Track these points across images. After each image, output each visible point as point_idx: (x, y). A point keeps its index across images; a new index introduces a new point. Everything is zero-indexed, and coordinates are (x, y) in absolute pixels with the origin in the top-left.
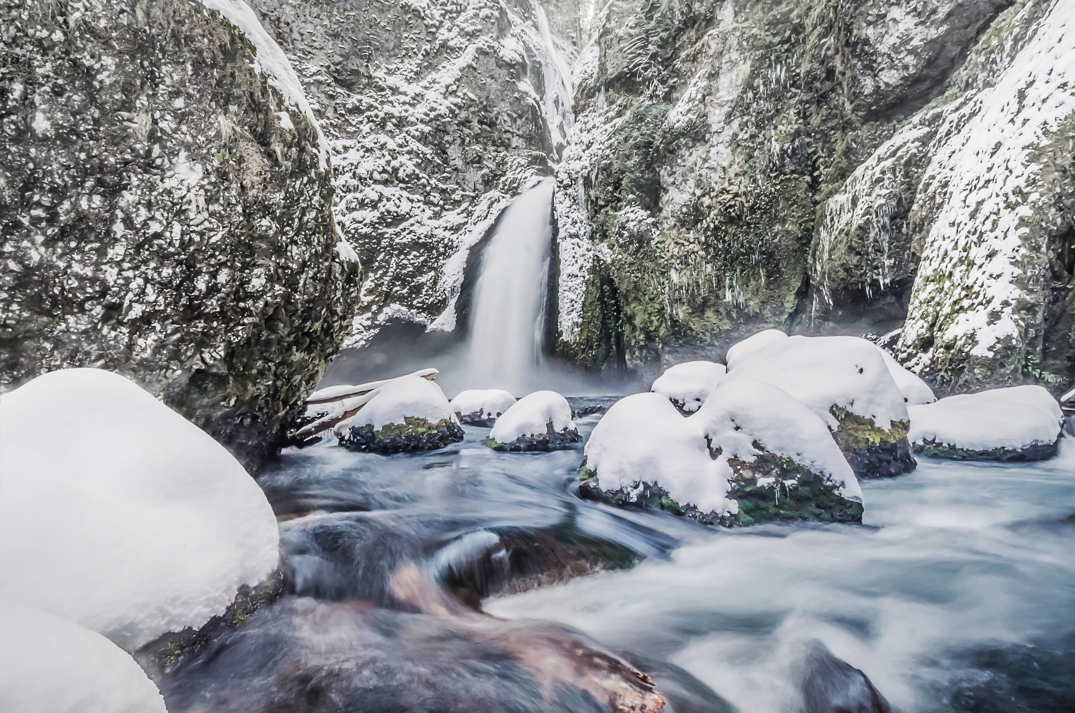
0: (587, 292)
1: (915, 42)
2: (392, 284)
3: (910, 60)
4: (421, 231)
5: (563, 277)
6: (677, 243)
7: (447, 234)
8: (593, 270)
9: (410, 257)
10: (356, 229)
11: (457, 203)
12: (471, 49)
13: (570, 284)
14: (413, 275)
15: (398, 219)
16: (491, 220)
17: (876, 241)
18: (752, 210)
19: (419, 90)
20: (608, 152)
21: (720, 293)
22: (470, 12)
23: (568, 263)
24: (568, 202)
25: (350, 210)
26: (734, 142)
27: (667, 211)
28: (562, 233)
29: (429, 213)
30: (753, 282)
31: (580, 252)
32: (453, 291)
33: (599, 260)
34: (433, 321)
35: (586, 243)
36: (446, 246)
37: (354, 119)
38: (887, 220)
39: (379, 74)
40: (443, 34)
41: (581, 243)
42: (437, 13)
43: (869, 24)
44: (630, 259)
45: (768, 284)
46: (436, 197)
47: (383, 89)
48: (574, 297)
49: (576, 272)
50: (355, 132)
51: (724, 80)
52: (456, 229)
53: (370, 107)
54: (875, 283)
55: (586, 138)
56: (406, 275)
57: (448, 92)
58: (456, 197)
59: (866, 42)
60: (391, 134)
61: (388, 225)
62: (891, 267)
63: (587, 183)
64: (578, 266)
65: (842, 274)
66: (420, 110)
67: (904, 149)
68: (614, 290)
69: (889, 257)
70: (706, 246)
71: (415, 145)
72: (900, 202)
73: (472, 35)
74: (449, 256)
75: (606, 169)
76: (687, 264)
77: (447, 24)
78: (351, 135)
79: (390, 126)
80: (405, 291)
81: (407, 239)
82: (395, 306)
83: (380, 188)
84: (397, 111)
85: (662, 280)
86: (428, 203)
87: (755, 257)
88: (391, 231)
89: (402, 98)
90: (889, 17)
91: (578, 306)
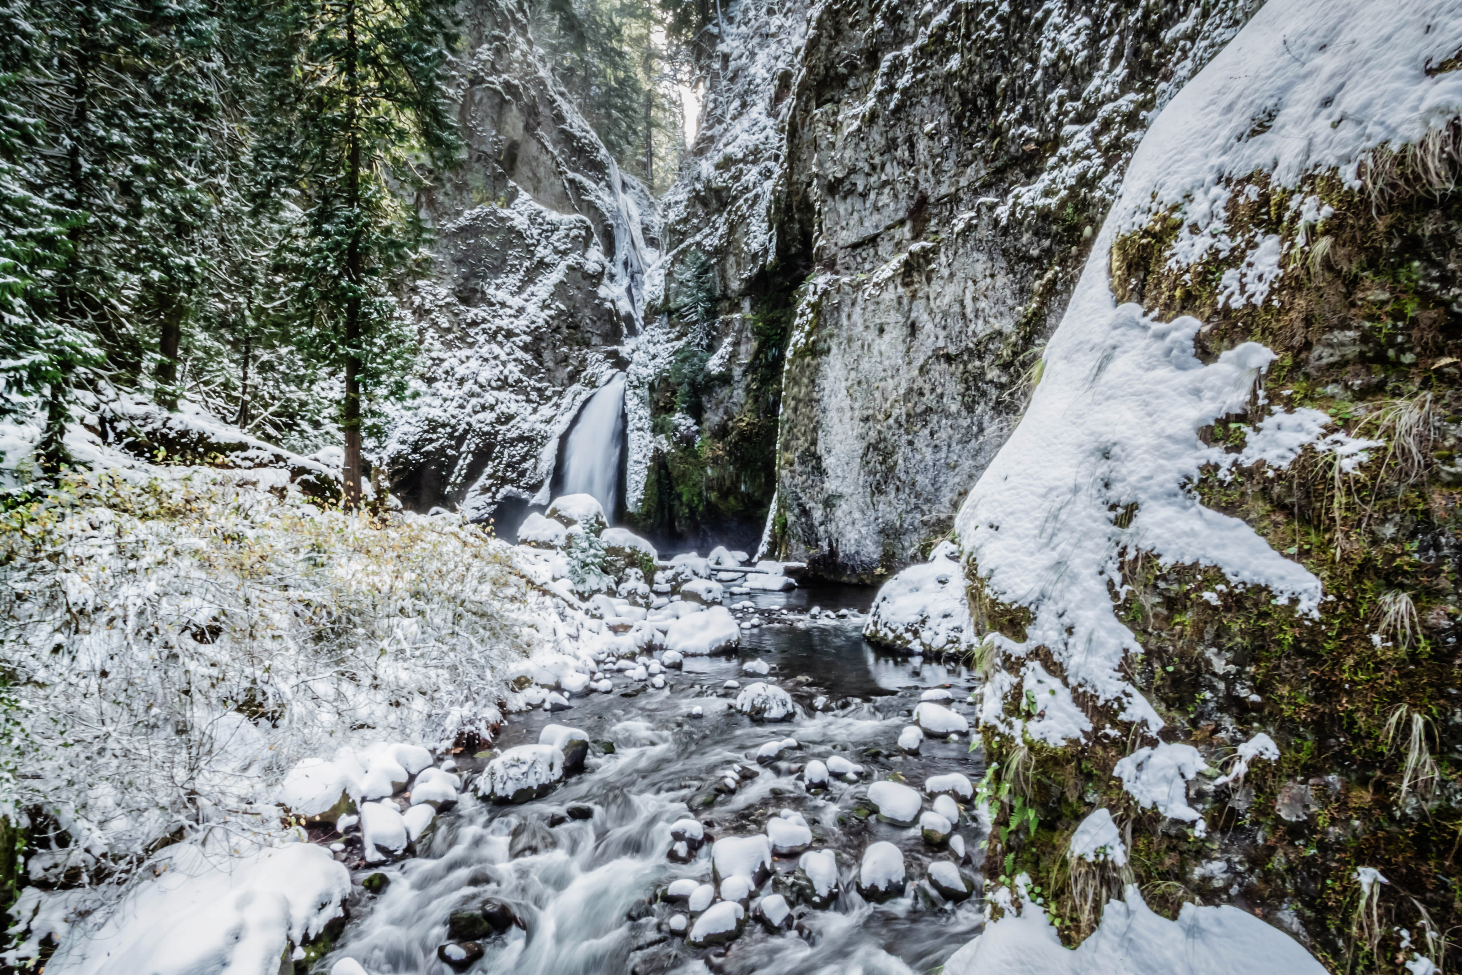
0: (649, 476)
2: (505, 470)
4: (525, 426)
5: (630, 463)
6: (711, 449)
7: (543, 426)
8: (653, 459)
9: (518, 448)
10: (480, 428)
11: (549, 398)
12: (562, 266)
13: (636, 469)
14: (519, 463)
15: (509, 418)
16: (574, 411)
19: (521, 303)
20: (668, 367)
21: (738, 485)
22: (562, 233)
23: (634, 451)
24: (636, 401)
25: (476, 412)
26: (748, 390)
28: (631, 426)
29: (530, 409)
31: (644, 442)
32: (548, 473)
33: (658, 450)
34: (533, 497)
35: (649, 436)
36: (542, 437)
37: (472, 331)
39: (490, 291)
40: (541, 252)
41: (645, 435)
42: (535, 232)
44: (680, 454)
46: (534, 396)
47: (492, 304)
48: (638, 479)
49: (641, 459)
50: (473, 342)
51: (743, 348)
52: (548, 422)
53: (484, 321)
55: (652, 350)
56: (516, 463)
57: (545, 306)
58: (548, 393)
60: (501, 345)
61: (503, 424)
63: (652, 388)
64: (642, 455)
66: (523, 322)
68: (668, 474)
71: (519, 354)
73: (564, 253)
74: (544, 446)
75: (666, 380)
76: (717, 464)
77: (544, 242)
78: (471, 345)
79: (500, 338)
80: (515, 475)
81: (514, 434)
82: (508, 487)
83: (495, 393)
84: (505, 323)
85: (701, 472)
86: (529, 401)
88: (504, 428)
89: (510, 311)
91: (641, 486)
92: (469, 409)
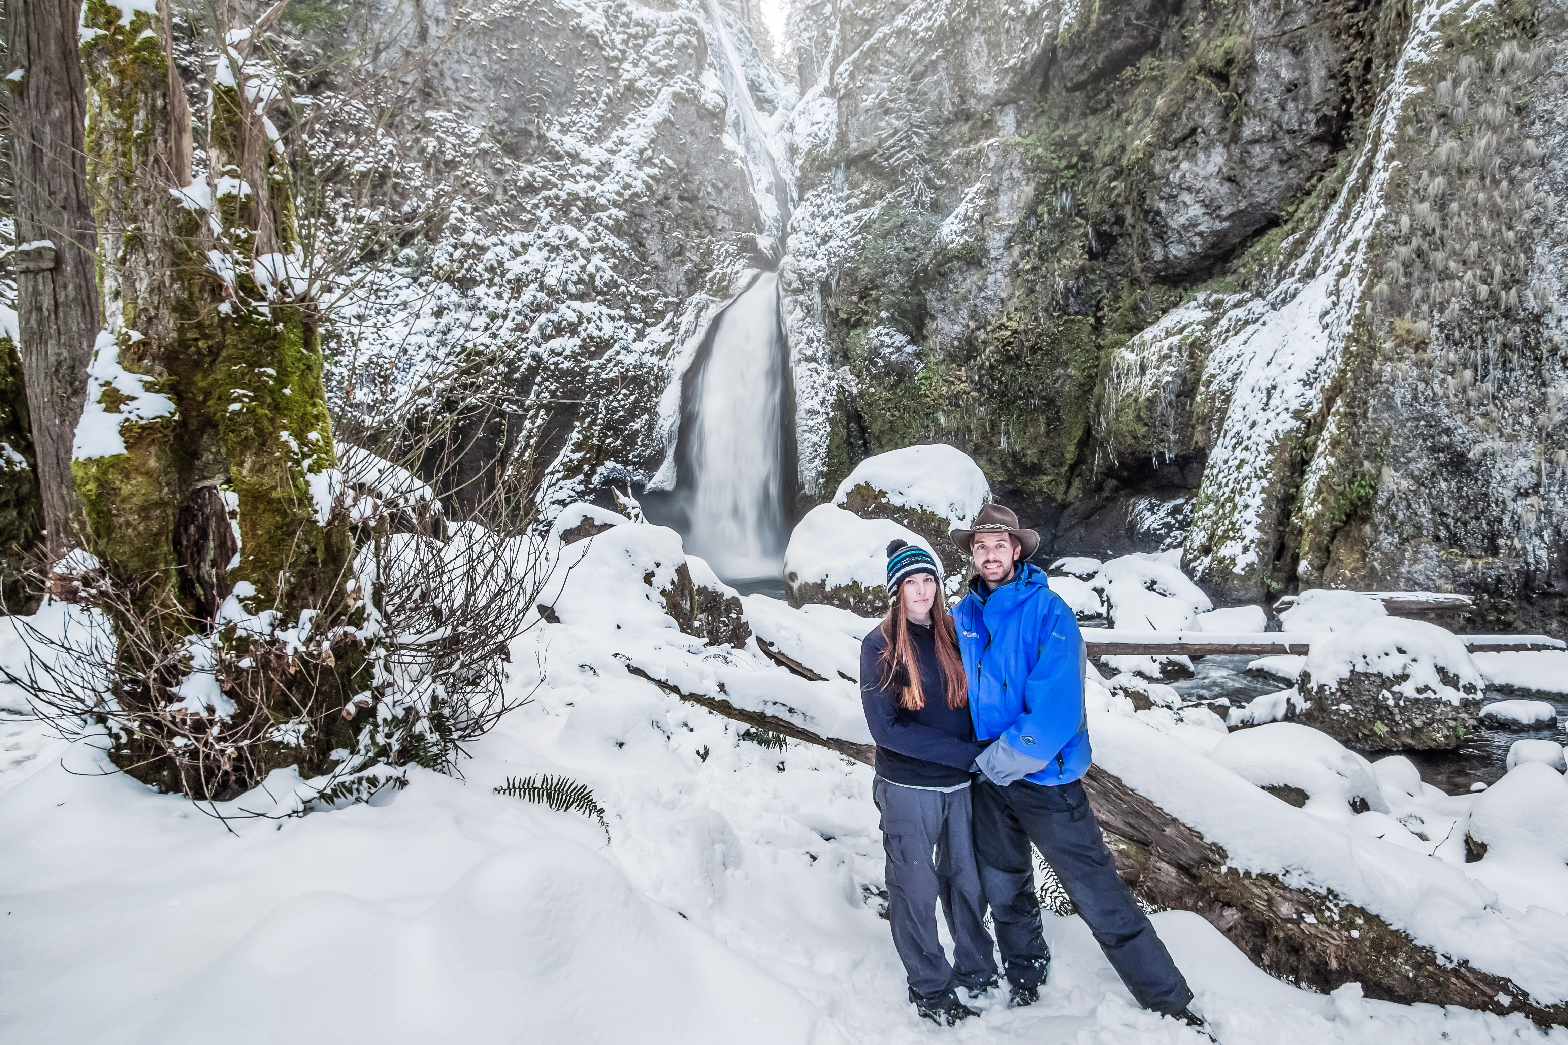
0: (832, 434)
1: (1201, 228)
2: (603, 435)
3: (1197, 240)
4: (629, 360)
5: (800, 414)
6: (945, 381)
7: (655, 359)
8: (838, 405)
9: (620, 397)
10: (556, 364)
11: (661, 315)
12: (666, 93)
13: (811, 423)
14: (624, 421)
15: (602, 346)
16: (700, 337)
17: (1162, 415)
18: (1033, 350)
19: (605, 156)
20: (852, 252)
21: (994, 440)
22: (661, 39)
23: (805, 395)
24: (799, 313)
25: (547, 338)
26: (1015, 272)
27: (934, 341)
28: (794, 355)
29: (632, 333)
30: (1031, 429)
31: (820, 380)
32: (670, 436)
33: (844, 391)
34: (651, 478)
35: (825, 369)
36: (656, 378)
37: (529, 202)
38: (1173, 397)
39: (553, 134)
40: (629, 71)
41: (820, 368)
42: (618, 39)
43: (1162, 198)
44: (886, 394)
45: (1048, 433)
46: (637, 310)
47: (560, 158)
48: (816, 439)
49: (817, 407)
50: (531, 220)
51: (1004, 199)
52: (662, 352)
53: (547, 185)
54: (1161, 455)
55: (821, 228)
56: (618, 422)
57: (643, 161)
58: (658, 306)
59: (1158, 213)
60: (578, 224)
61: (592, 356)
62: (1176, 442)
63: (825, 289)
64: (818, 399)
65: (1130, 440)
66: (609, 188)
67: (1190, 329)
68: (863, 430)
69: (1174, 432)
70: (980, 387)
71: (609, 239)
72: (1185, 380)
73: (666, 74)
74: (661, 392)
75: (850, 274)
76: (957, 406)
77: (632, 55)
78: (527, 226)
79: (575, 213)
80: (618, 442)
81: (613, 373)
82: (610, 464)
83: (576, 304)
84: (581, 188)
85: (926, 422)
86: (630, 319)
87: (1035, 401)
88: (595, 363)
89: (586, 169)
90: (1180, 199)
91: (822, 451)
92: (534, 332)
